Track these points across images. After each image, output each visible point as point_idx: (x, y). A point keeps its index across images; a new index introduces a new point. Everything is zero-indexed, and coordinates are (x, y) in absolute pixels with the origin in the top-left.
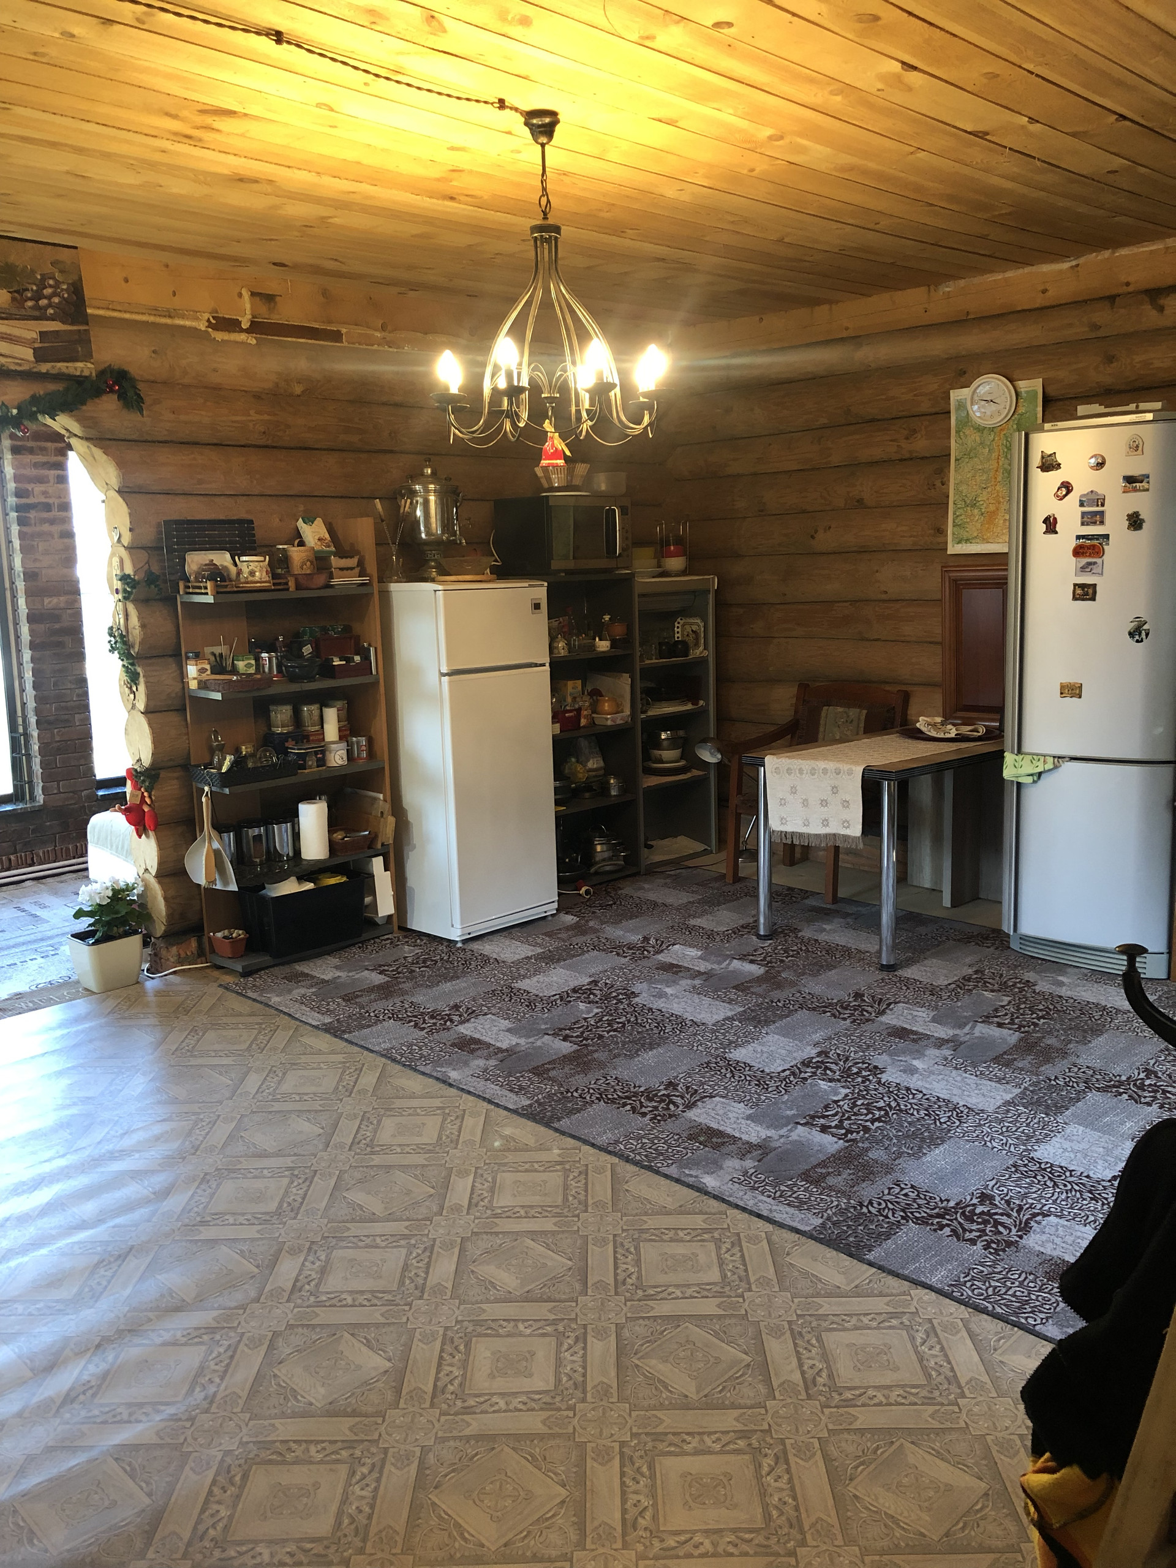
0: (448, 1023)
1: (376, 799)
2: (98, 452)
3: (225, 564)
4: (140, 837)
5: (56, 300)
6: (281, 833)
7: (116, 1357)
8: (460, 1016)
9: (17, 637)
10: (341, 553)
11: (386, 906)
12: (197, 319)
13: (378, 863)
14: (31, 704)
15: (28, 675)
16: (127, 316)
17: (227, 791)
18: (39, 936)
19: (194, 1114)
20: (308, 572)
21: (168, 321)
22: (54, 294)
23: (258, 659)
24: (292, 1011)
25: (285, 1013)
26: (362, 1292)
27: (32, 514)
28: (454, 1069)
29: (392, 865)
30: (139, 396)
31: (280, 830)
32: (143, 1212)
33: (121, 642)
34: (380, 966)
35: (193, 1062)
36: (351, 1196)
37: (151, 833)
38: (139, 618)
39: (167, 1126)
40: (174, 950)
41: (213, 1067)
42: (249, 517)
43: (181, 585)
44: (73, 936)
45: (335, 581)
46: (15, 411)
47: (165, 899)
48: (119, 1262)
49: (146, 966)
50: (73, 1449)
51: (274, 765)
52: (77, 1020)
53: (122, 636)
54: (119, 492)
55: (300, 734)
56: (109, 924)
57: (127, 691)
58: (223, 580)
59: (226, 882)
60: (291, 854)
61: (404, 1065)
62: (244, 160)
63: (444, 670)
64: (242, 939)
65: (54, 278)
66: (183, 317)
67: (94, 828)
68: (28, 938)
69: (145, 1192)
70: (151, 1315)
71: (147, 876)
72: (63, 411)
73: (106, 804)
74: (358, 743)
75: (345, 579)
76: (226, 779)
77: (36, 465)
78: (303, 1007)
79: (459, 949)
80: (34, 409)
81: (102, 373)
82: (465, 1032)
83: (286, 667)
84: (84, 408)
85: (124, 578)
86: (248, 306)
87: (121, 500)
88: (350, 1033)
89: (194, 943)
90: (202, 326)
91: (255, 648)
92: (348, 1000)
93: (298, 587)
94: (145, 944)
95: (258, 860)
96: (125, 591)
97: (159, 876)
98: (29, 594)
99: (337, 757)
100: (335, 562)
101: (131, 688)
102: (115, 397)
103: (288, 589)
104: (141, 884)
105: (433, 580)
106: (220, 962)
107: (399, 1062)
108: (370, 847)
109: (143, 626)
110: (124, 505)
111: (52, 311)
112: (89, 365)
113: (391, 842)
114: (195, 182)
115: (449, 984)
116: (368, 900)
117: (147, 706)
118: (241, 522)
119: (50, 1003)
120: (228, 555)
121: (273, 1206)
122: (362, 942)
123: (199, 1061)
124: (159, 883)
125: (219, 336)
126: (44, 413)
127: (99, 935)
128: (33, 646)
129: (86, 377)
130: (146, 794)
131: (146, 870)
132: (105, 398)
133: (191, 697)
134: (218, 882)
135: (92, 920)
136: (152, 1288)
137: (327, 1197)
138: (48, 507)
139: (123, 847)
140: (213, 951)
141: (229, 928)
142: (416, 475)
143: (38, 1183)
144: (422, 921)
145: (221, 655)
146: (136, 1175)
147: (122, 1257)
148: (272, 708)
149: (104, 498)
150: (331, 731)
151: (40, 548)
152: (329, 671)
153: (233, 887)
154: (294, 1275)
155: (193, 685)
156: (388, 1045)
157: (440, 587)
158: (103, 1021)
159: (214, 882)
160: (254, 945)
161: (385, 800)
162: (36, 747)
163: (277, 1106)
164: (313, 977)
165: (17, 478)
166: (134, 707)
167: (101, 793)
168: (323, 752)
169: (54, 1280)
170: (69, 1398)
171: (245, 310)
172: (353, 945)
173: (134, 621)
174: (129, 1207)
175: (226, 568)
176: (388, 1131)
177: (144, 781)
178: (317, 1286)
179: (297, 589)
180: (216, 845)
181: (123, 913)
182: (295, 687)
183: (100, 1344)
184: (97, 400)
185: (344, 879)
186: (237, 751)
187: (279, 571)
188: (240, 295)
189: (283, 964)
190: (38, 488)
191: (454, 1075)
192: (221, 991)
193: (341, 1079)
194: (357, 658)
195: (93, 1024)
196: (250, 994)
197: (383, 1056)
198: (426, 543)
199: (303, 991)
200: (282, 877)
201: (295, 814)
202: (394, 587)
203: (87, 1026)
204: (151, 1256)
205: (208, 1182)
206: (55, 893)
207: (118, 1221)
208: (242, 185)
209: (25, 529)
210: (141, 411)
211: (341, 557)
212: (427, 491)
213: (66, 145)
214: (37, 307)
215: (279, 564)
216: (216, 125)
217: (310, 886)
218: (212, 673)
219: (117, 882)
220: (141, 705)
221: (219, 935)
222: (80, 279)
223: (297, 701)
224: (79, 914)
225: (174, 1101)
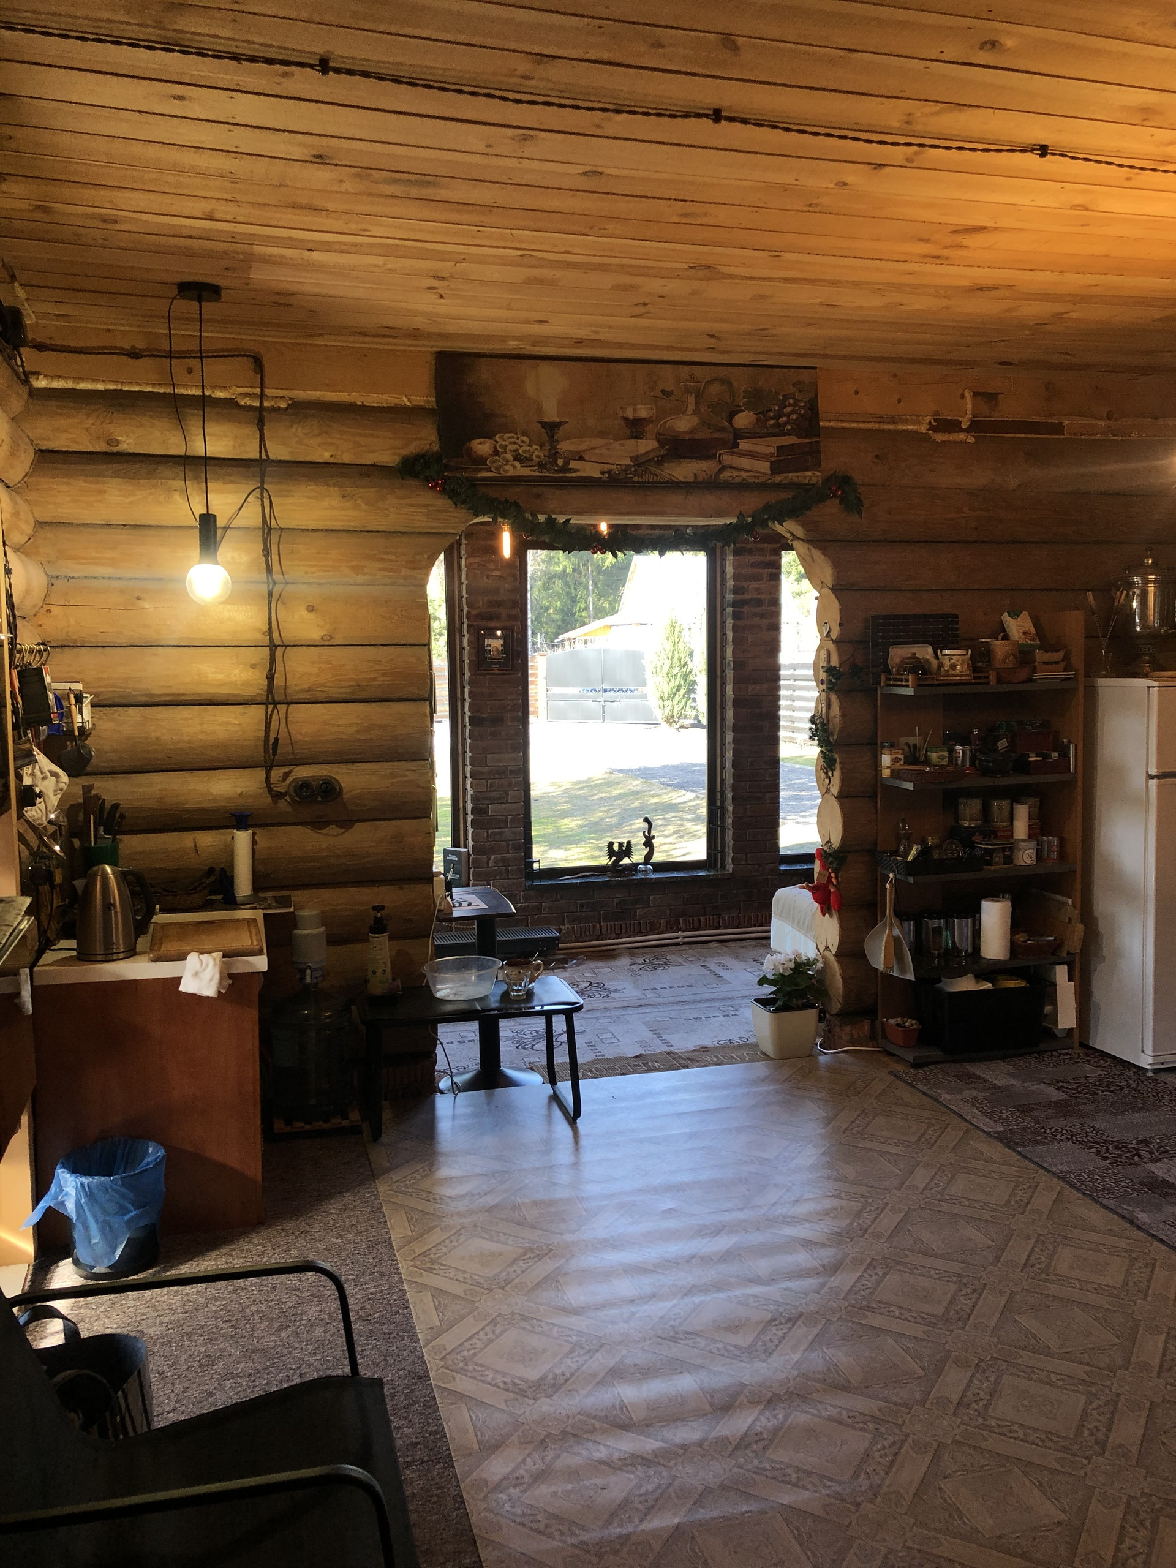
0: (1136, 1158)
1: (1064, 904)
2: (817, 553)
3: (928, 657)
4: (824, 915)
5: (794, 417)
6: (961, 927)
7: (786, 1418)
8: (1151, 1153)
9: (723, 720)
10: (1045, 647)
11: (1067, 1019)
12: (919, 423)
13: (1061, 973)
14: (729, 781)
15: (729, 755)
16: (854, 425)
17: (911, 880)
18: (722, 995)
19: (863, 1196)
20: (1011, 666)
21: (891, 427)
22: (793, 412)
23: (951, 751)
24: (962, 1112)
25: (955, 1113)
26: (1035, 1430)
27: (745, 609)
28: (1143, 1211)
29: (1077, 974)
30: (859, 499)
31: (960, 924)
32: (811, 1282)
33: (821, 729)
34: (1058, 1081)
35: (862, 1144)
36: (1022, 1320)
37: (835, 914)
38: (840, 707)
39: (836, 1202)
40: (848, 1029)
41: (882, 1153)
42: (954, 611)
43: (883, 677)
44: (755, 1000)
45: (1038, 676)
46: (750, 519)
47: (843, 978)
48: (789, 1325)
49: (819, 1041)
50: (747, 1496)
51: (960, 858)
52: (757, 1082)
53: (823, 724)
54: (833, 589)
55: (988, 829)
56: (790, 995)
57: (823, 775)
58: (925, 672)
59: (903, 970)
60: (970, 950)
61: (1084, 1194)
62: (987, 270)
63: (1153, 771)
64: (915, 1029)
65: (794, 398)
66: (906, 422)
67: (778, 901)
68: (713, 996)
69: (815, 1263)
70: (818, 1385)
71: (827, 953)
72: (790, 517)
73: (790, 879)
74: (1049, 843)
75: (1048, 674)
76: (911, 868)
77: (753, 565)
78: (975, 1111)
79: (1149, 1078)
80: (766, 517)
81: (827, 480)
82: (1155, 1171)
83: (981, 760)
84: (809, 513)
85: (830, 670)
86: (969, 406)
87: (834, 597)
88: (1024, 1146)
89: (867, 1026)
90: (923, 429)
91: (949, 741)
92: (1023, 1112)
93: (999, 681)
94: (821, 1019)
95: (936, 952)
96: (830, 682)
97: (838, 955)
98: (736, 681)
99: (1026, 857)
100: (1039, 656)
101: (826, 773)
102: (837, 501)
103: (988, 683)
104: (821, 960)
105: (1146, 676)
106: (890, 1048)
107: (1078, 1190)
108: (1053, 954)
109: (843, 716)
110: (836, 601)
111: (789, 427)
112: (818, 474)
113: (1078, 951)
114: (936, 296)
115: (1137, 1115)
116: (1048, 1009)
117: (840, 792)
118: (945, 616)
119: (731, 1061)
120: (930, 649)
121: (939, 1310)
122: (1039, 1053)
123: (868, 1145)
124: (838, 962)
125: (939, 437)
126: (773, 519)
127: (779, 1003)
128: (735, 729)
129: (813, 485)
130: (833, 875)
131: (827, 948)
132: (828, 503)
133: (882, 784)
134: (895, 969)
135: (774, 989)
136: (817, 1360)
137: (997, 1315)
138: (759, 603)
139: (804, 923)
140: (884, 1037)
141: (903, 1016)
142: (1137, 566)
143: (718, 1230)
144: (1107, 1041)
145: (915, 746)
146: (807, 1244)
147: (792, 1321)
148: (960, 800)
149: (818, 595)
150: (1021, 828)
151: (750, 640)
152: (1023, 766)
153: (911, 976)
154: (961, 1388)
155: (886, 773)
156: (1065, 1168)
157: (1155, 684)
158: (777, 1087)
159: (892, 969)
160: (924, 1038)
161: (1074, 906)
162: (730, 821)
163: (945, 1207)
164: (985, 1081)
165: (736, 577)
166: (828, 791)
167: (783, 868)
168: (1011, 849)
169: (734, 1327)
170: (743, 1444)
171: (967, 410)
172: (1030, 1054)
173: (836, 710)
174: (800, 1274)
175: (927, 661)
176: (1065, 1260)
177: (831, 863)
178: (986, 1406)
179: (997, 683)
180: (896, 932)
181: (803, 987)
182: (988, 782)
183: (770, 1400)
184: (821, 506)
185: (1024, 984)
186: (923, 841)
187: (980, 664)
188: (963, 396)
189: (953, 1062)
190: (753, 585)
191: (1142, 1217)
192: (891, 1078)
193: (1013, 1194)
194: (1055, 755)
195: (771, 1088)
196: (919, 1086)
197: (1060, 1178)
198: (1139, 636)
199: (974, 1093)
200: (960, 973)
201: (978, 910)
202: (1103, 683)
203: (765, 1088)
204: (820, 1327)
205: (875, 1268)
206: (737, 957)
207: (789, 1284)
208: (981, 293)
209: (738, 623)
210: (860, 513)
211: (1047, 651)
212: (1146, 582)
213: (824, 280)
214: (778, 425)
215: (981, 658)
216: (965, 243)
217: (987, 986)
218: (905, 763)
219: (799, 955)
220: (835, 790)
221: (892, 1021)
222: (817, 396)
223: (987, 795)
224: (763, 981)
225: (843, 1179)
